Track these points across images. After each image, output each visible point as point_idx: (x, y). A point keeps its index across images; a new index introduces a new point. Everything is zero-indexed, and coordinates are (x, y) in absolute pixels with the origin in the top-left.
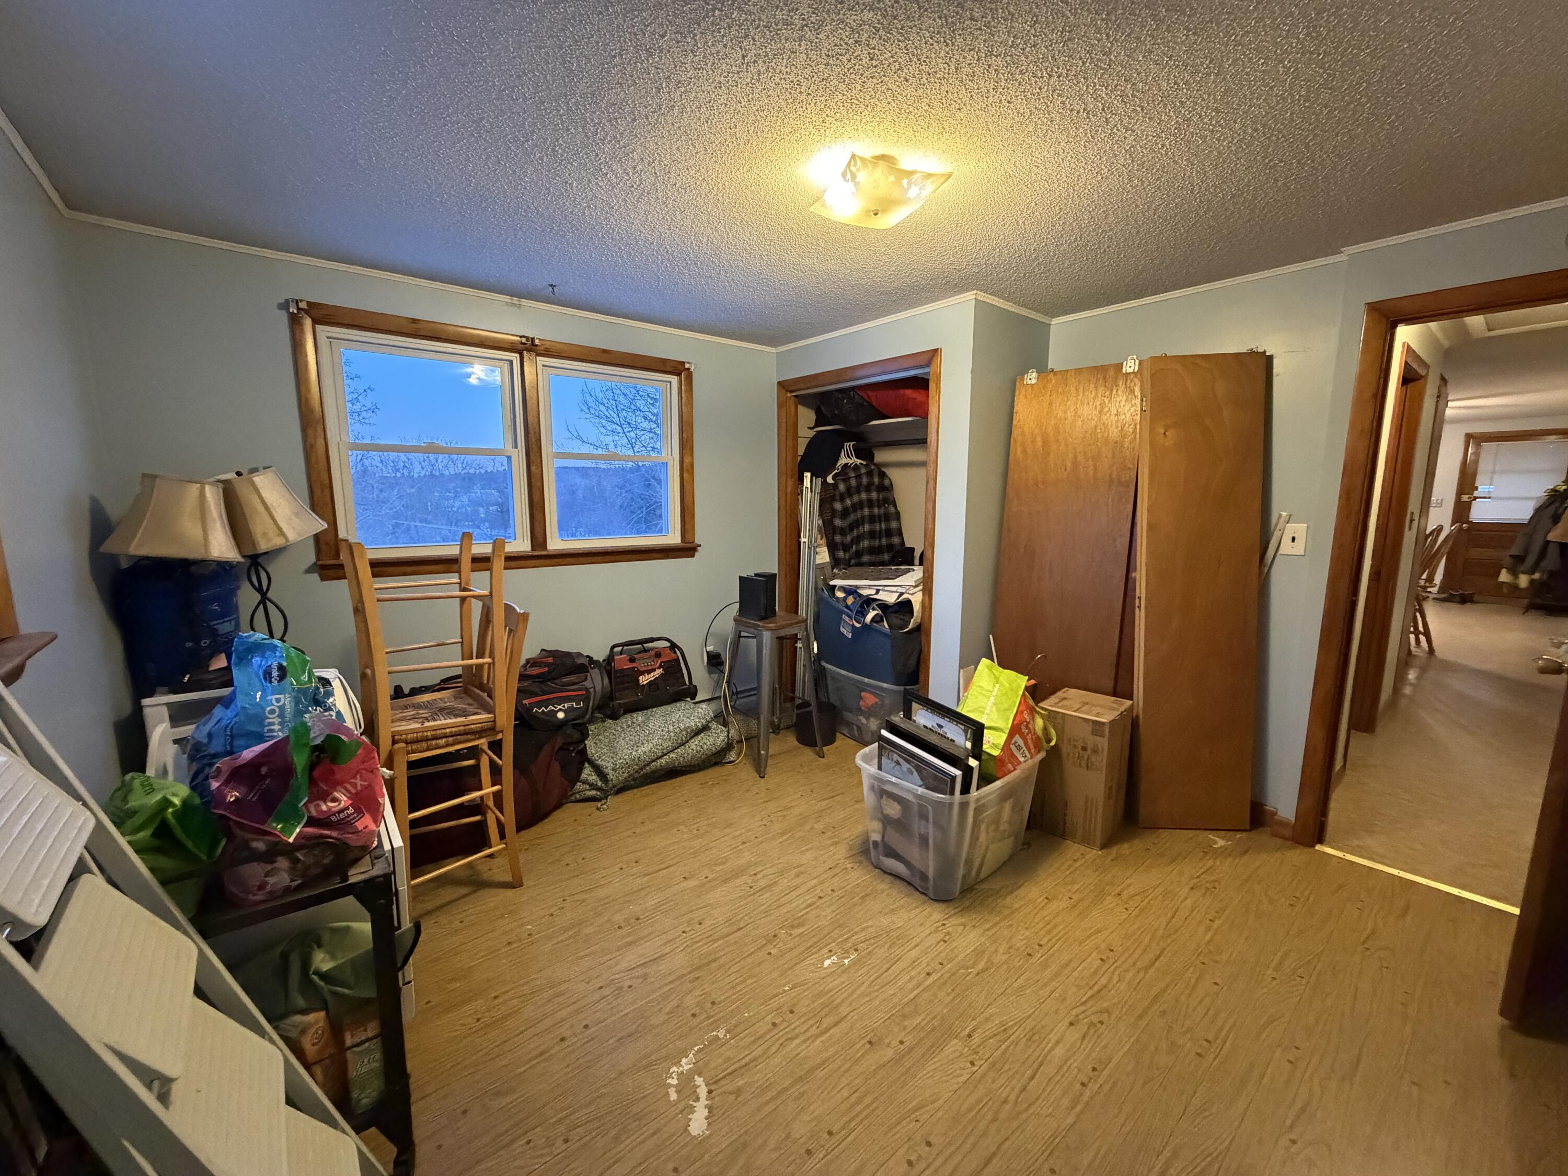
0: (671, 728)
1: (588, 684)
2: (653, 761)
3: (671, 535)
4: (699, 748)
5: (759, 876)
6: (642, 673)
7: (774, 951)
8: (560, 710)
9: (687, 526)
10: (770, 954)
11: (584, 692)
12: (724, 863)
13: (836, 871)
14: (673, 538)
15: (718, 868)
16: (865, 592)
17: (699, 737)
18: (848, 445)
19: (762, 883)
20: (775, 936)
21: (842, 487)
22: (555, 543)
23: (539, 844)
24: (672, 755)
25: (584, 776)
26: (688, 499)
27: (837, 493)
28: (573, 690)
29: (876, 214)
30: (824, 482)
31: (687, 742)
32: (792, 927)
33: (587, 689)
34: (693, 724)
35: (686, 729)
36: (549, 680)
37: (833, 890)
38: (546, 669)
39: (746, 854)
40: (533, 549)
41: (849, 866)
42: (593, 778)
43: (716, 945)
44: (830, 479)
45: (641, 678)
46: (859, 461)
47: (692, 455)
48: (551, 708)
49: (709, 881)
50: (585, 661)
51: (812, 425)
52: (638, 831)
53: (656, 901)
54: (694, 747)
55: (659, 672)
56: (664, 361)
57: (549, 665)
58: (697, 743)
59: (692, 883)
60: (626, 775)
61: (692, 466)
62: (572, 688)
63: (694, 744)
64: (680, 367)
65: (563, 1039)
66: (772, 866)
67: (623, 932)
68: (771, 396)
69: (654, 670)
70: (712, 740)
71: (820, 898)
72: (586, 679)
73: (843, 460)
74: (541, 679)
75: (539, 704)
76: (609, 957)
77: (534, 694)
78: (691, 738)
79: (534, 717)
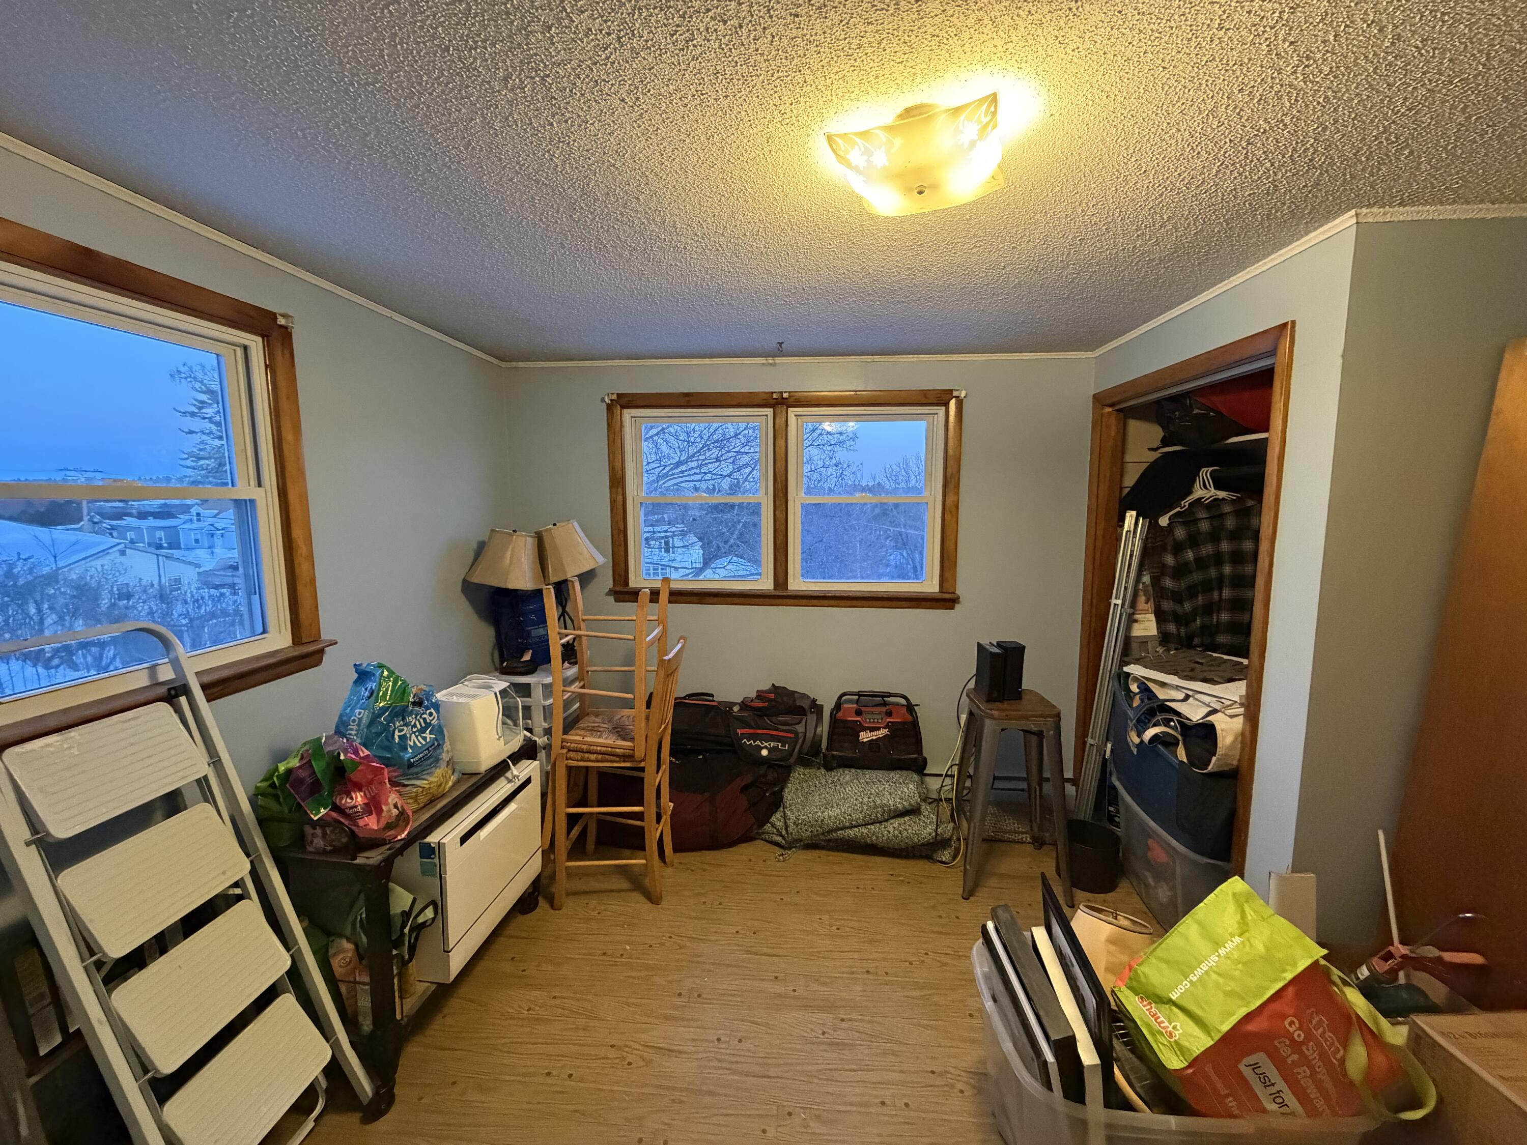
0: (866, 800)
1: (800, 728)
2: (842, 829)
3: (927, 583)
4: (896, 832)
5: (844, 1025)
6: (865, 729)
7: (771, 1133)
8: (766, 747)
9: (947, 574)
10: (764, 1131)
11: (792, 735)
12: (825, 984)
13: (939, 1081)
14: (930, 585)
15: (815, 986)
16: (1161, 694)
17: (902, 820)
18: (1206, 473)
19: (841, 1035)
20: (790, 1114)
21: (1180, 533)
22: (797, 583)
23: (704, 870)
24: (864, 830)
25: (773, 819)
26: (950, 544)
27: (1170, 541)
28: (782, 731)
29: (920, 193)
30: (1153, 526)
31: (886, 821)
32: (818, 1117)
33: (796, 733)
34: (892, 803)
35: (882, 806)
36: (767, 716)
37: (907, 1105)
38: (766, 704)
39: (859, 988)
40: (775, 589)
41: (960, 1086)
42: (780, 824)
43: (730, 1077)
44: (1164, 521)
45: (862, 734)
46: (1222, 494)
47: (957, 493)
48: (758, 743)
49: (794, 998)
50: (806, 704)
51: (1157, 443)
52: (787, 899)
53: (730, 987)
54: (891, 829)
55: (883, 732)
56: (925, 393)
57: (769, 700)
58: (896, 825)
59: (779, 988)
60: (809, 833)
61: (957, 507)
62: (784, 728)
63: (894, 825)
64: (947, 397)
65: (548, 1074)
66: (870, 1022)
67: (678, 1001)
68: (1085, 414)
69: (878, 729)
70: (916, 828)
71: (883, 1103)
72: (799, 723)
73: (1199, 492)
74: (760, 713)
75: (750, 737)
76: (645, 1019)
77: (749, 726)
78: (892, 818)
79: (742, 747)
